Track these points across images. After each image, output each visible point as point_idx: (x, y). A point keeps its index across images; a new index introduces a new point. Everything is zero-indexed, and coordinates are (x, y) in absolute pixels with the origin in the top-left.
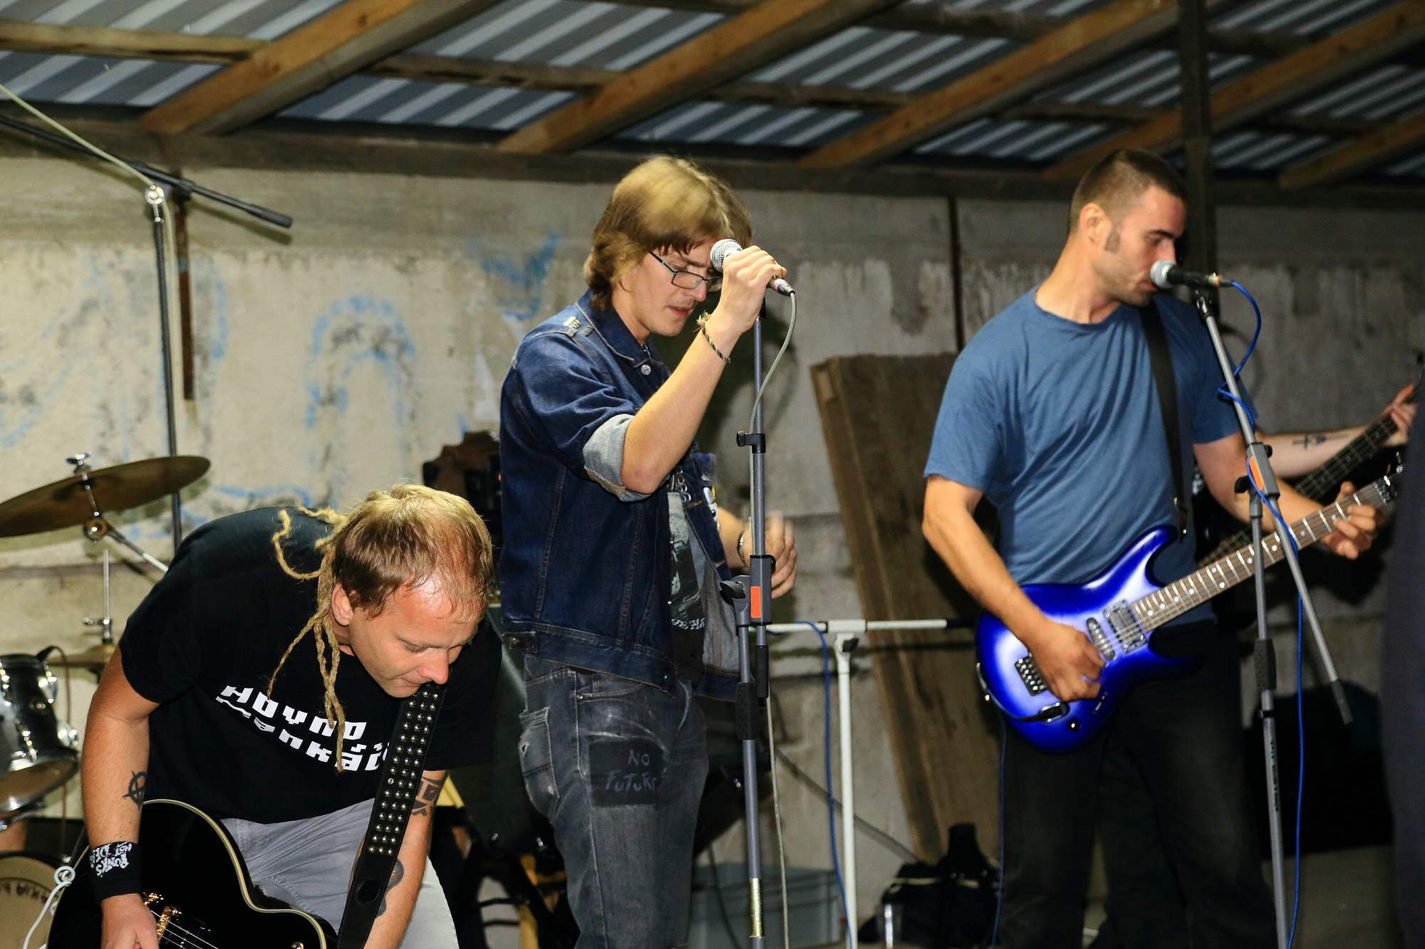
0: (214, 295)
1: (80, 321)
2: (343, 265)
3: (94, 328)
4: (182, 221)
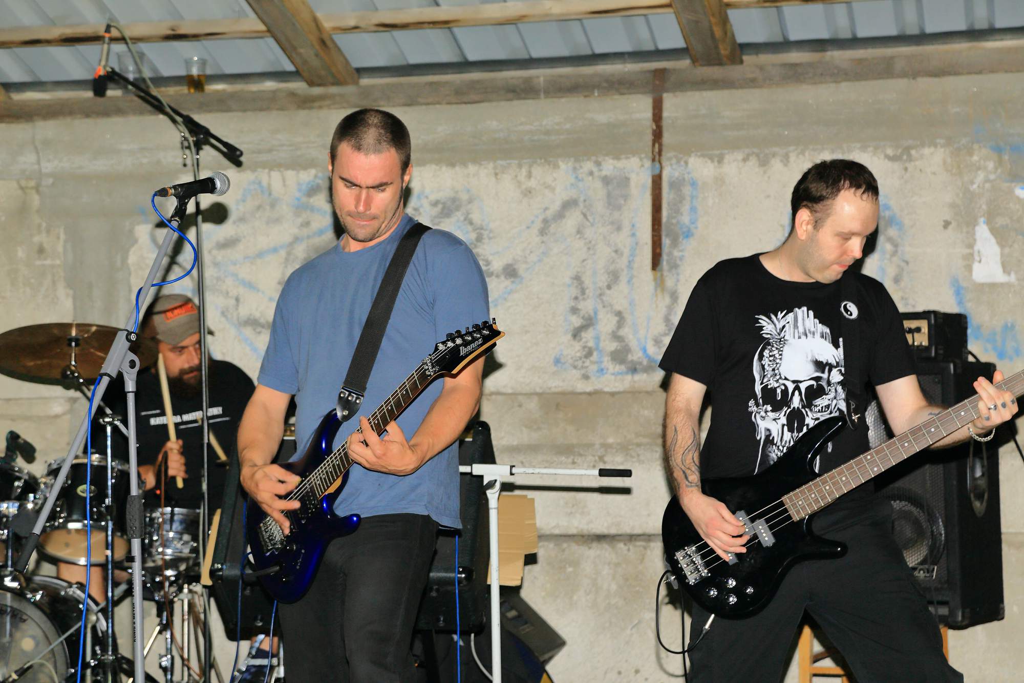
0: (687, 190)
1: (560, 215)
3: (572, 220)
4: (658, 135)
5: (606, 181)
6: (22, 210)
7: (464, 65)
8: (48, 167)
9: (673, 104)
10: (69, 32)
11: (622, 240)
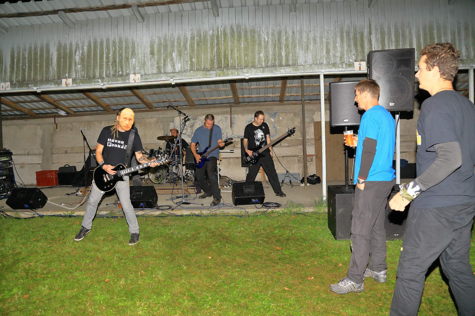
0: (234, 118)
1: (220, 121)
2: (250, 115)
4: (231, 112)
5: (225, 117)
6: (157, 121)
7: (208, 104)
8: (160, 116)
9: (232, 109)
10: (163, 101)
11: (227, 124)
